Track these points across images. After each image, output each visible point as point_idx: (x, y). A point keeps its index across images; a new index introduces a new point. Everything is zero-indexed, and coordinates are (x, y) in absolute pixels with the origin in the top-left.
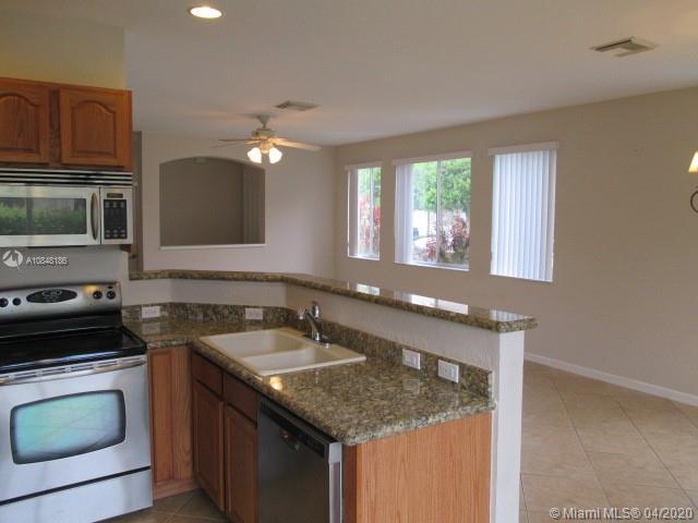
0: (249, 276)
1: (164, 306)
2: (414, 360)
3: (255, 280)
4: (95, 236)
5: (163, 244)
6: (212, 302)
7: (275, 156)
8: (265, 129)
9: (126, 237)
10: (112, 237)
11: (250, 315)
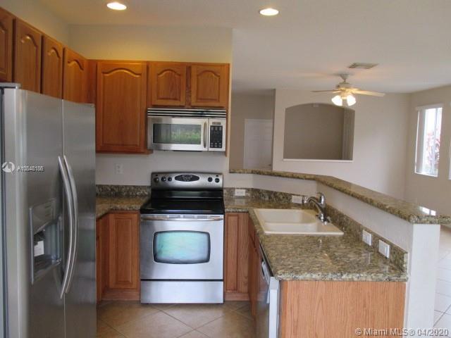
0: (294, 175)
1: (248, 190)
2: (368, 238)
3: (298, 178)
4: (205, 146)
5: (284, 158)
6: (274, 190)
7: (351, 101)
8: (344, 83)
9: (221, 147)
10: (214, 147)
11: (295, 200)
